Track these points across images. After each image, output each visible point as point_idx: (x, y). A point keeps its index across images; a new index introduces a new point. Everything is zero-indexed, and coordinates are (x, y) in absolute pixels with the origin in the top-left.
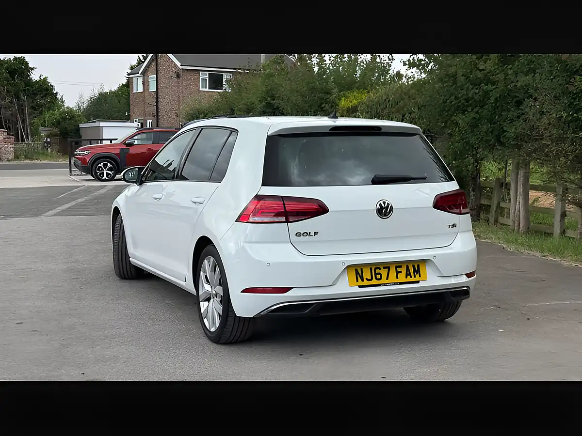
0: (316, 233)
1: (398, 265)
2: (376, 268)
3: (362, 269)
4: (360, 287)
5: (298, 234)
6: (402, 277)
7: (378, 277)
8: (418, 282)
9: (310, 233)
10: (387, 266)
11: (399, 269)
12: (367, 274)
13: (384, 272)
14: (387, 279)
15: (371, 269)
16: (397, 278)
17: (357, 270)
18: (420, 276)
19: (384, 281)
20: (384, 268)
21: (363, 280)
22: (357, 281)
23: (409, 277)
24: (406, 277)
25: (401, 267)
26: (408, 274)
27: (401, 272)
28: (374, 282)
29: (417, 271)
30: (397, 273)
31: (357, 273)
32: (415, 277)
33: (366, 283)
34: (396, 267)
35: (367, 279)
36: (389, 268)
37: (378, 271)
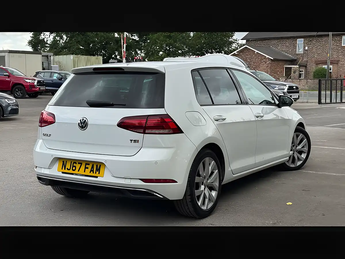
0: (50, 135)
1: (87, 163)
3: (66, 162)
4: (63, 173)
5: (44, 135)
6: (88, 172)
8: (97, 177)
10: (80, 162)
11: (87, 166)
12: (68, 166)
13: (78, 166)
14: (78, 171)
15: (71, 162)
16: (85, 172)
17: (64, 161)
18: (99, 173)
19: (76, 172)
21: (65, 169)
22: (62, 169)
23: (92, 172)
24: (90, 172)
25: (89, 164)
26: (92, 170)
27: (88, 168)
28: (71, 171)
29: (98, 170)
30: (86, 168)
31: (63, 164)
32: (96, 173)
33: (66, 171)
34: (86, 164)
35: (67, 168)
36: (81, 164)
37: (74, 164)
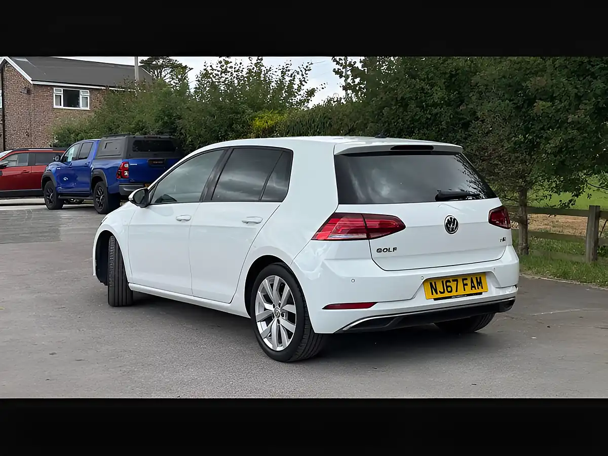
0: (395, 249)
1: (464, 277)
2: (446, 280)
3: (435, 283)
4: (435, 299)
5: (379, 251)
6: (468, 289)
7: (449, 289)
8: (481, 294)
9: (389, 249)
10: (455, 278)
11: (465, 282)
12: (440, 288)
13: (453, 285)
14: (457, 291)
15: (443, 282)
16: (465, 290)
17: (431, 284)
18: (482, 288)
19: (454, 293)
20: (453, 281)
21: (437, 293)
22: (432, 294)
23: (474, 288)
24: (472, 289)
25: (466, 279)
26: (473, 286)
27: (467, 285)
28: (446, 294)
29: (479, 283)
30: (465, 285)
31: (432, 286)
32: (478, 288)
33: (440, 295)
34: (463, 280)
35: (440, 291)
36: (457, 281)
37: (448, 284)
